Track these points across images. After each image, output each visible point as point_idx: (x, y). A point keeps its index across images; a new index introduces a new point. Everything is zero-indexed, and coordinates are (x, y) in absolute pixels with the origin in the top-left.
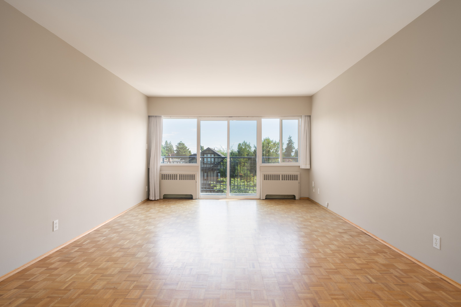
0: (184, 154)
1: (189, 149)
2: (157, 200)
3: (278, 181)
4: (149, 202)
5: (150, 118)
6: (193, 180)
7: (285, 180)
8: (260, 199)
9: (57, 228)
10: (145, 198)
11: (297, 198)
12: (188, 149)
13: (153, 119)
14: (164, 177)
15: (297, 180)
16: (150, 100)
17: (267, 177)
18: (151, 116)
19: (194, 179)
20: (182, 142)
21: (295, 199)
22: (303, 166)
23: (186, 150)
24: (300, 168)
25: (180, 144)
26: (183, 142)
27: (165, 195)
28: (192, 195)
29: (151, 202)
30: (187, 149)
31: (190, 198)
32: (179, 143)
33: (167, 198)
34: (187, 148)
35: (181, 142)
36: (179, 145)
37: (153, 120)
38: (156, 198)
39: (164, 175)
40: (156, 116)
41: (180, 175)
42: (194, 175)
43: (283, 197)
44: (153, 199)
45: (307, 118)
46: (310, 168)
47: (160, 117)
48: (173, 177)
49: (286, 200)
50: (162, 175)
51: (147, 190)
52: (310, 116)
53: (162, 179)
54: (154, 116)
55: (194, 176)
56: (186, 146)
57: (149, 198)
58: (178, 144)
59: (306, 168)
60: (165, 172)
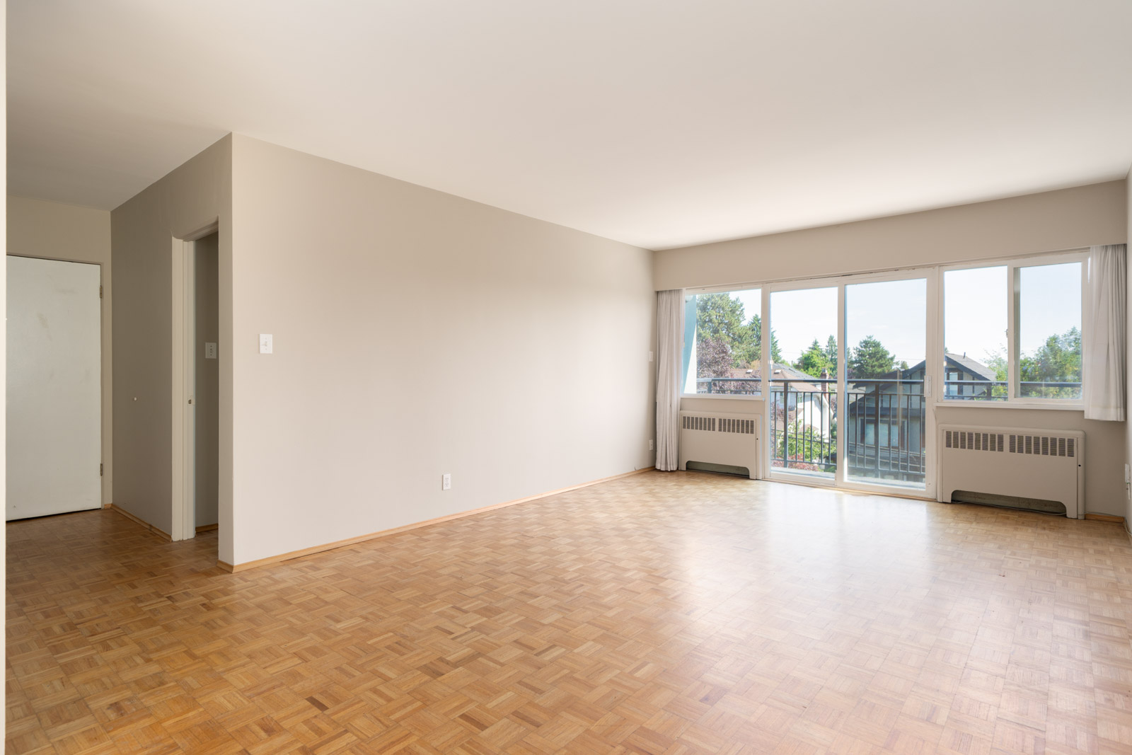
0: (879, 370)
1: (894, 356)
2: (671, 471)
3: (996, 452)
4: (654, 473)
5: (660, 295)
6: (750, 434)
7: (1024, 454)
8: (935, 500)
9: (449, 487)
10: (647, 464)
11: (1071, 512)
12: (892, 359)
13: (664, 297)
14: (688, 423)
15: (1071, 454)
16: (656, 257)
17: (954, 440)
18: (662, 292)
19: (752, 432)
20: (873, 339)
21: (1065, 516)
22: (1093, 413)
23: (884, 362)
24: (1086, 417)
25: (866, 344)
26: (876, 338)
27: (688, 463)
28: (746, 469)
29: (657, 474)
30: (890, 356)
31: (741, 474)
32: (865, 342)
33: (693, 470)
34: (887, 353)
35: (870, 337)
36: (865, 347)
37: (665, 299)
38: (669, 467)
39: (689, 418)
40: (670, 291)
41: (720, 420)
42: (752, 422)
43: (1023, 506)
44: (663, 469)
45: (1110, 252)
46: (1123, 420)
47: (679, 291)
48: (706, 424)
49: (1021, 513)
50: (684, 418)
51: (651, 448)
52: (1125, 245)
53: (684, 427)
54: (666, 291)
55: (752, 426)
56: (886, 348)
57: (655, 466)
58: (861, 343)
59: (1104, 419)
60: (691, 413)
